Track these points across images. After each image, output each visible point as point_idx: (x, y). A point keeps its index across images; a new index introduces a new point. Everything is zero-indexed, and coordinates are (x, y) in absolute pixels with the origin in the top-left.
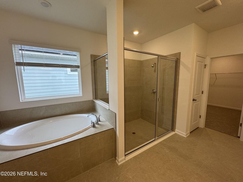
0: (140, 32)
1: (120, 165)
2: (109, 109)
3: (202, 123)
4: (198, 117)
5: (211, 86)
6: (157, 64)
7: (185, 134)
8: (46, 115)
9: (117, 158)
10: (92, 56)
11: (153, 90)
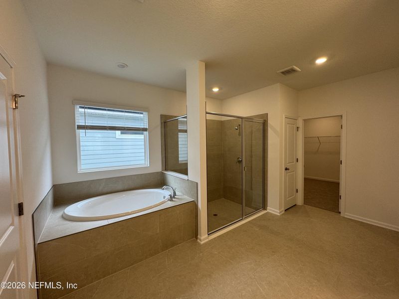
0: (220, 89)
1: (203, 244)
2: (188, 180)
3: (300, 199)
4: (295, 190)
5: (306, 153)
6: (241, 126)
7: (279, 211)
8: (105, 190)
9: (198, 236)
10: (162, 116)
11: (239, 158)
